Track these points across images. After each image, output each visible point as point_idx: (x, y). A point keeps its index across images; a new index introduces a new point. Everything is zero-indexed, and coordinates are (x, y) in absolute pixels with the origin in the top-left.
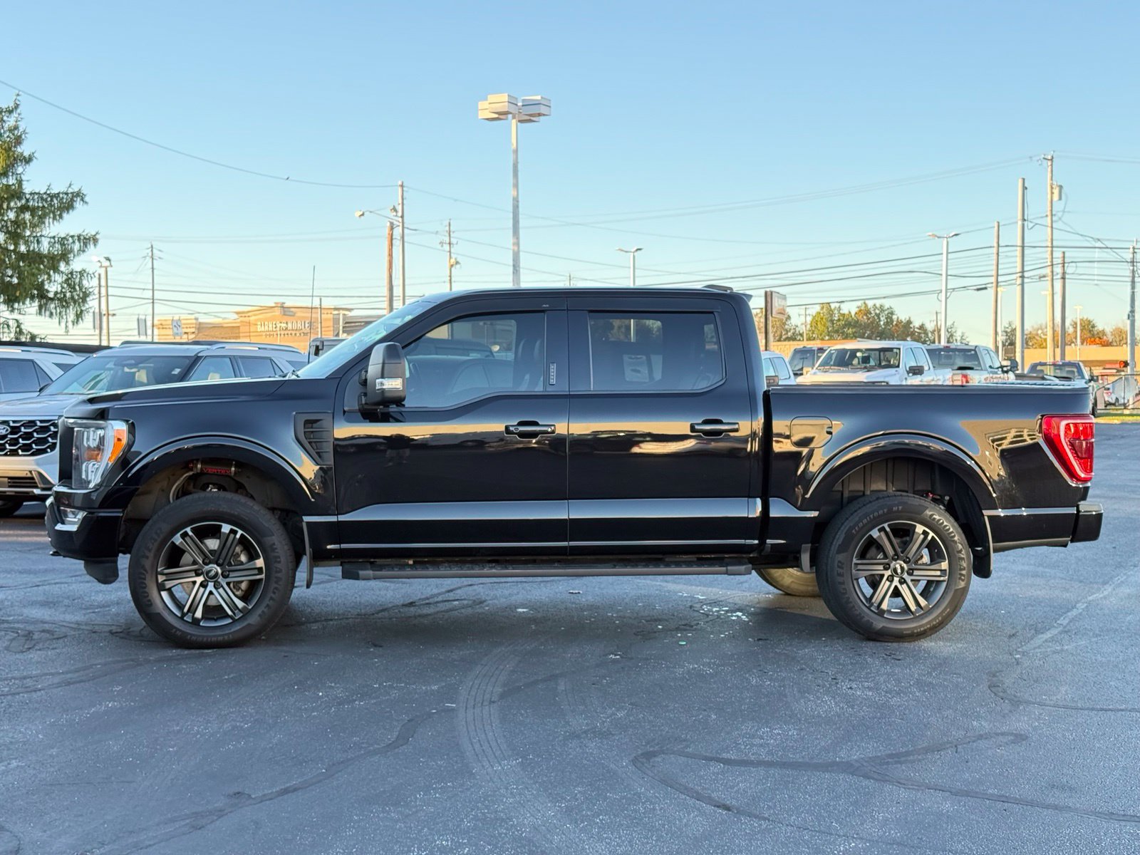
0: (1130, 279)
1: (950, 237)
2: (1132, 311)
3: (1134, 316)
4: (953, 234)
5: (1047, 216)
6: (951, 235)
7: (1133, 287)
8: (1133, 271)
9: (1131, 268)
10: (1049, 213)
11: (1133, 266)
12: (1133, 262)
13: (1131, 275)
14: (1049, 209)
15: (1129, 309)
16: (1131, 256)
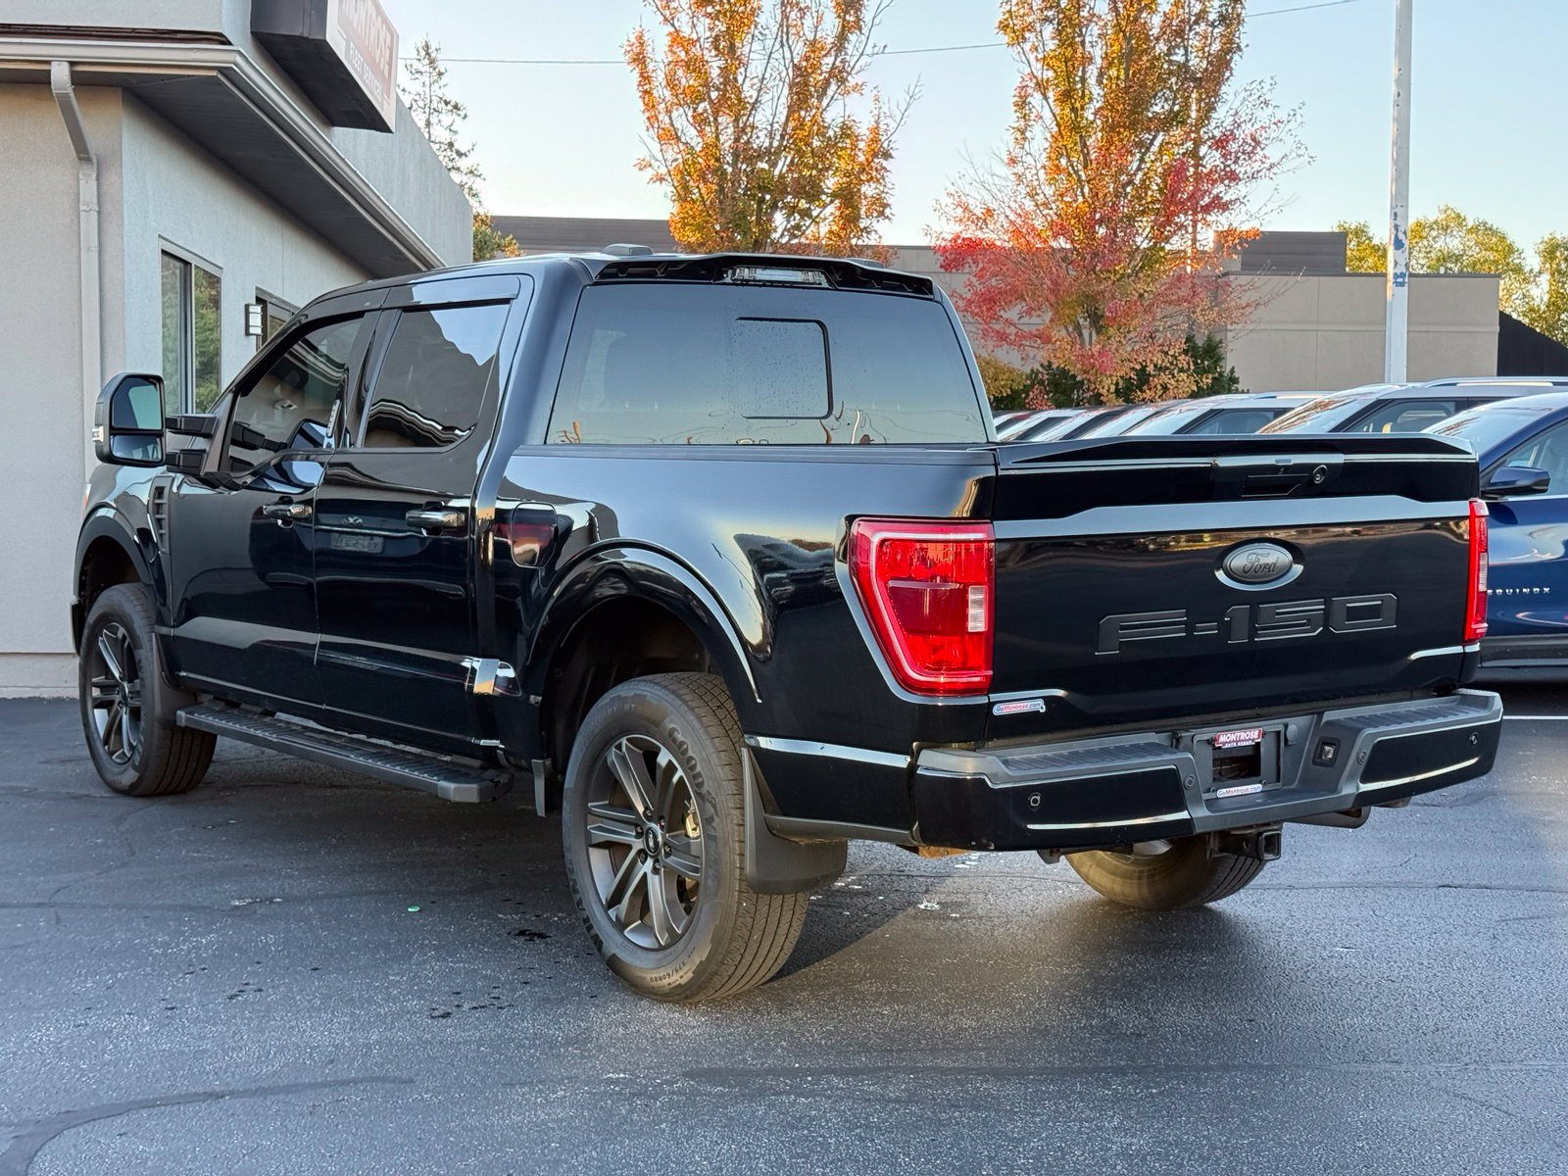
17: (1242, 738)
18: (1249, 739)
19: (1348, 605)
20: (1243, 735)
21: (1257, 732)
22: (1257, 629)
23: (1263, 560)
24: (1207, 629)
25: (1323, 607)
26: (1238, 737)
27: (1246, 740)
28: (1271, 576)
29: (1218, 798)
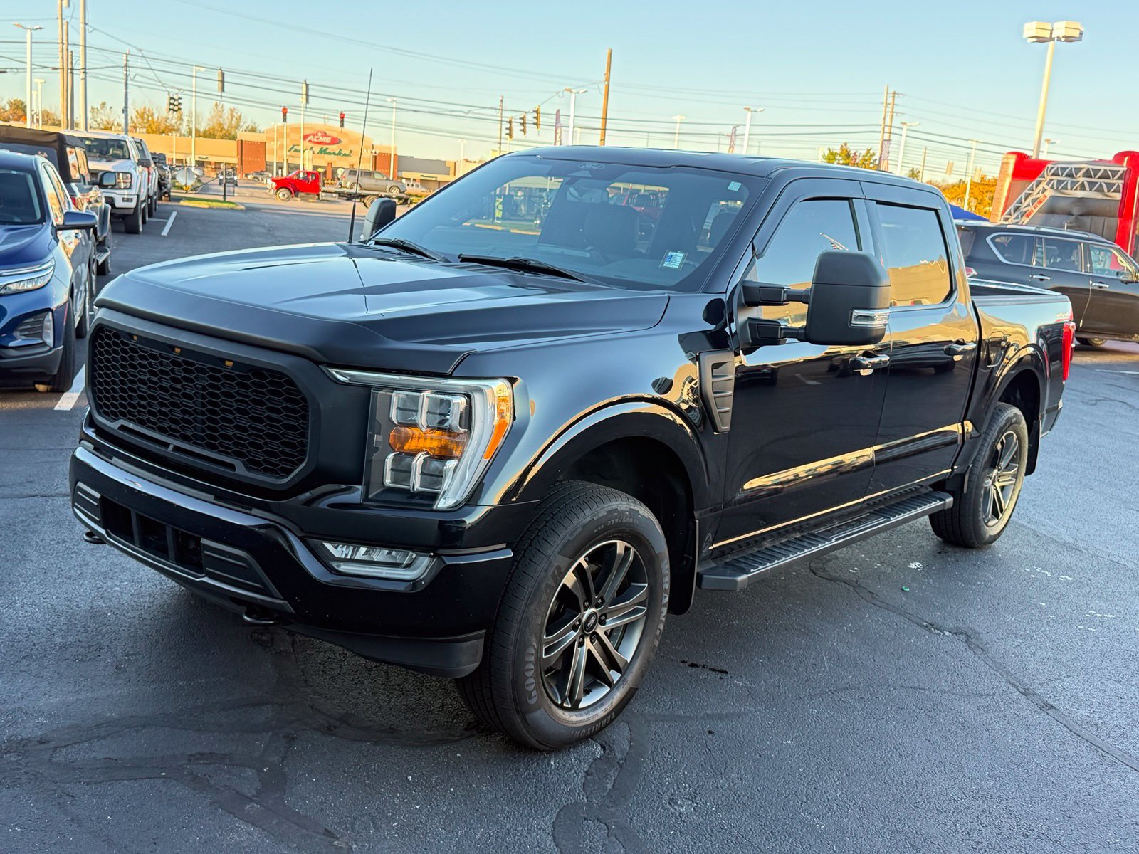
0: (124, 81)
1: (33, 29)
2: (126, 107)
3: (127, 111)
4: (38, 27)
5: (57, 18)
6: (36, 28)
7: (126, 88)
8: (126, 75)
9: (125, 72)
10: (59, 16)
11: (127, 71)
12: (126, 66)
13: (125, 77)
14: (60, 13)
15: (123, 105)
16: (125, 62)
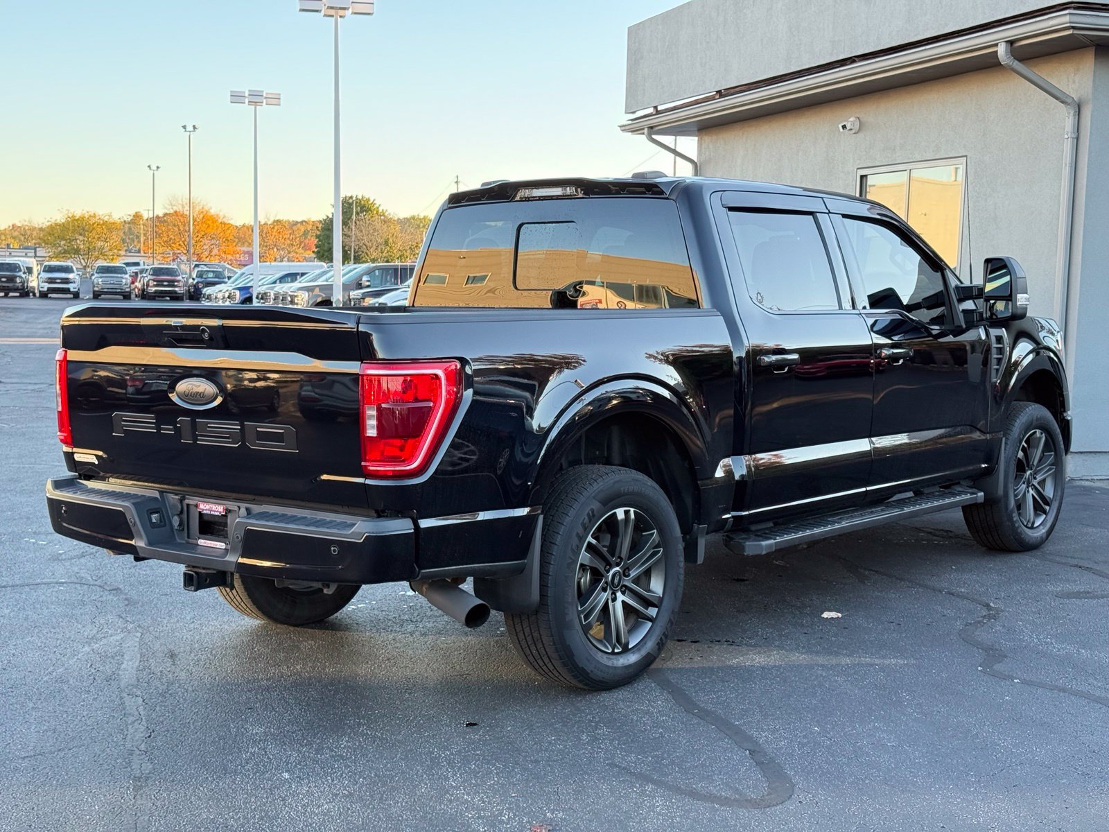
17: (213, 509)
18: (218, 511)
19: (258, 429)
20: (214, 507)
21: (222, 508)
22: (197, 435)
23: (196, 390)
24: (167, 430)
25: (239, 427)
26: (212, 508)
27: (215, 511)
28: (202, 401)
29: (198, 545)
